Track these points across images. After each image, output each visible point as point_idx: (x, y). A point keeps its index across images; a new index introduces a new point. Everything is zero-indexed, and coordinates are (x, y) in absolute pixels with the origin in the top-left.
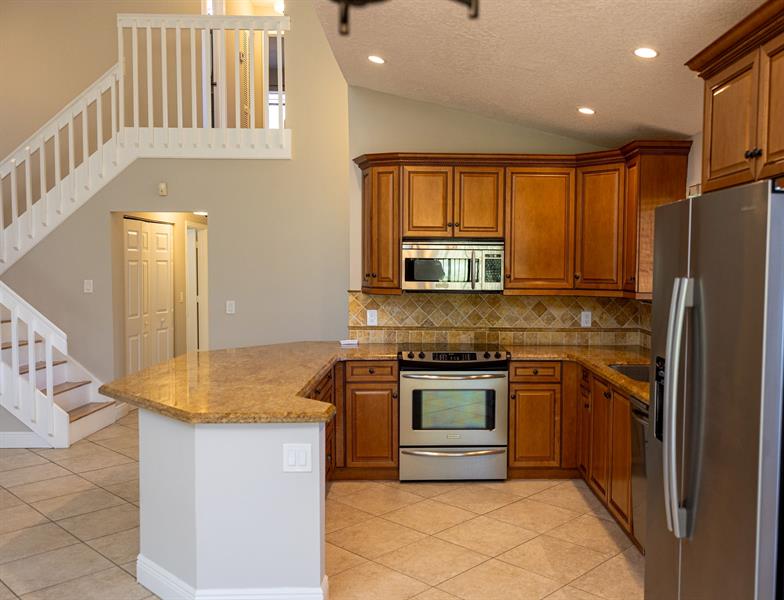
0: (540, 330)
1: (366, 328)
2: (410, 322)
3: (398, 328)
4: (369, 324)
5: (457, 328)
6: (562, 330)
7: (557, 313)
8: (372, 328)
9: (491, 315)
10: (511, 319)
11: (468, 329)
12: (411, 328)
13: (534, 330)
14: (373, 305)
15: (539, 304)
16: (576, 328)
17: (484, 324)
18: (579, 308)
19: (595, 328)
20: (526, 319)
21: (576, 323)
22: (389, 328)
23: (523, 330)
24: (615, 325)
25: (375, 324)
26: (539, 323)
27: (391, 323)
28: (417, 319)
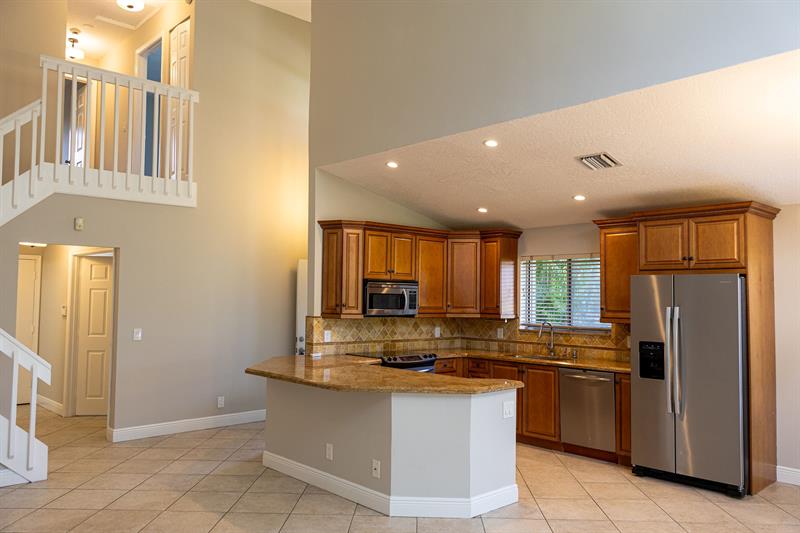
0: (416, 340)
1: (323, 344)
2: (349, 338)
3: (342, 343)
4: (326, 341)
5: (374, 342)
6: (426, 340)
7: (424, 328)
8: (328, 344)
9: (393, 331)
10: (402, 334)
11: (380, 342)
12: (349, 343)
13: (412, 340)
14: (328, 327)
15: (416, 323)
16: (433, 338)
17: (389, 338)
18: (434, 325)
19: (441, 338)
20: (409, 333)
21: (433, 335)
22: (337, 343)
23: (408, 340)
24: (450, 336)
25: (329, 341)
26: (415, 336)
27: (338, 340)
28: (353, 336)
